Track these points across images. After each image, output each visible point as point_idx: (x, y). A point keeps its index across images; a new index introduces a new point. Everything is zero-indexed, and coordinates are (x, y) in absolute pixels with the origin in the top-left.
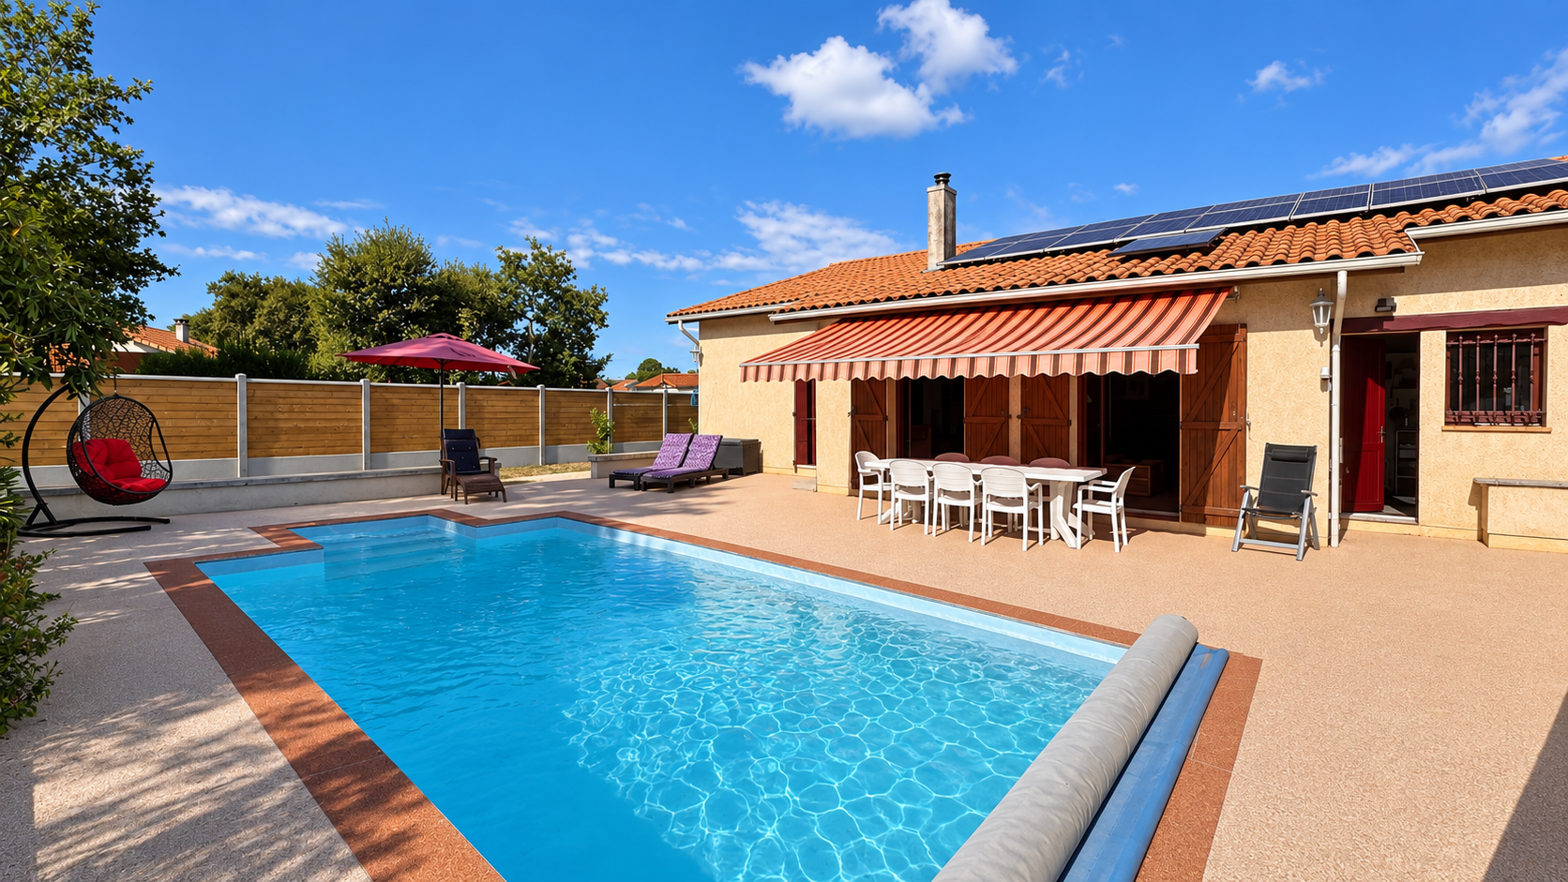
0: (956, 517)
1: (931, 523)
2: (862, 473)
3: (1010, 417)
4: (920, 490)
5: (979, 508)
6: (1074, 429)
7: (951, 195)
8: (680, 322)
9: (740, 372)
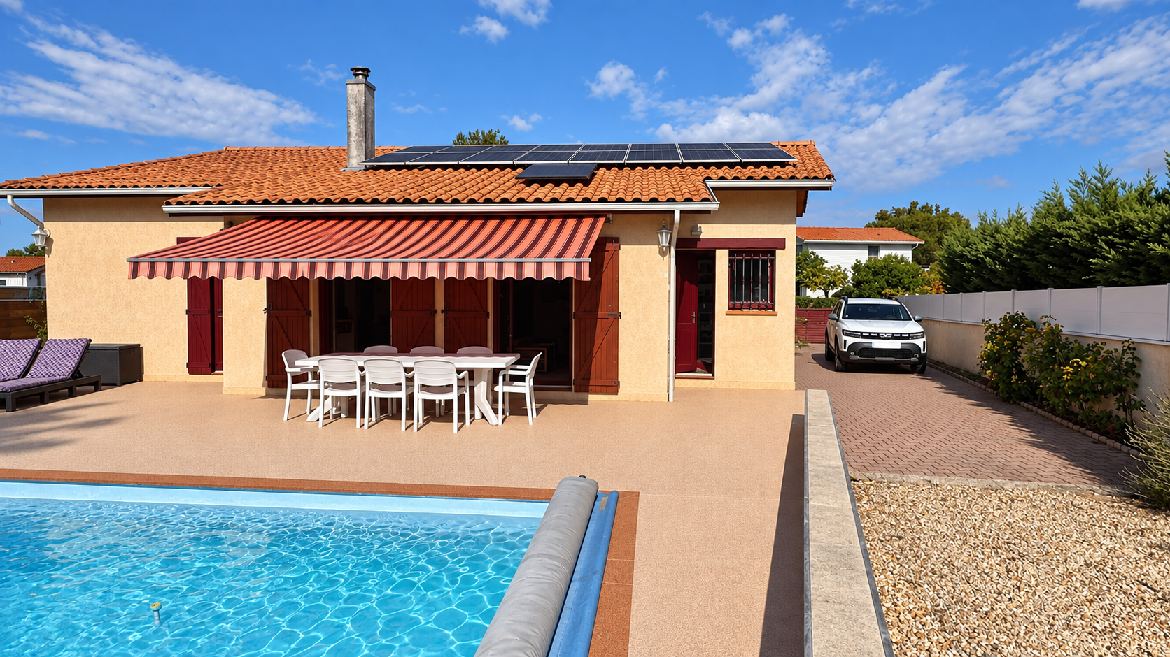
0: (388, 409)
1: (363, 416)
2: (290, 373)
3: (436, 311)
4: (352, 385)
5: (410, 398)
6: (490, 321)
7: (370, 88)
8: (9, 198)
9: (127, 268)
